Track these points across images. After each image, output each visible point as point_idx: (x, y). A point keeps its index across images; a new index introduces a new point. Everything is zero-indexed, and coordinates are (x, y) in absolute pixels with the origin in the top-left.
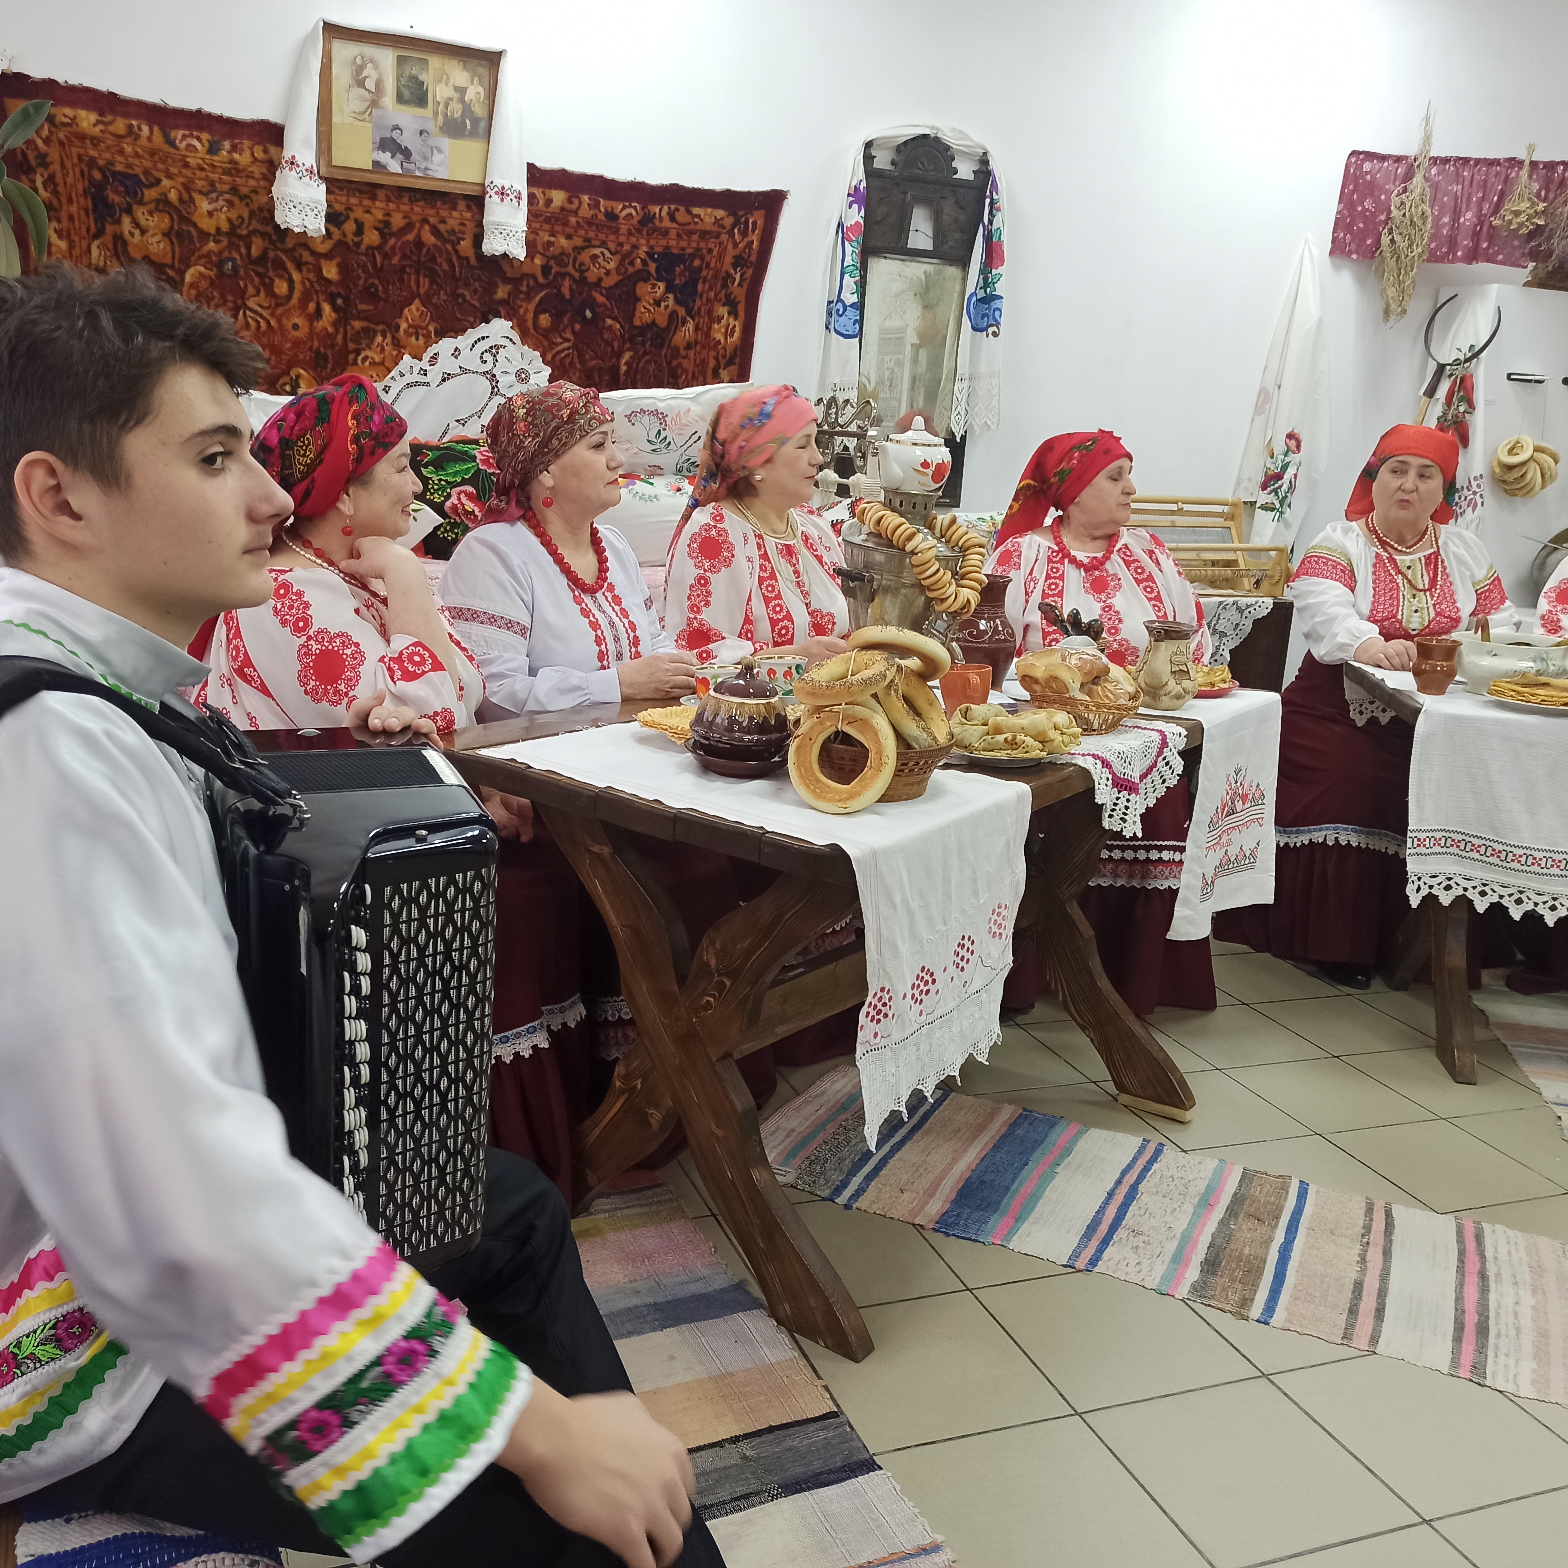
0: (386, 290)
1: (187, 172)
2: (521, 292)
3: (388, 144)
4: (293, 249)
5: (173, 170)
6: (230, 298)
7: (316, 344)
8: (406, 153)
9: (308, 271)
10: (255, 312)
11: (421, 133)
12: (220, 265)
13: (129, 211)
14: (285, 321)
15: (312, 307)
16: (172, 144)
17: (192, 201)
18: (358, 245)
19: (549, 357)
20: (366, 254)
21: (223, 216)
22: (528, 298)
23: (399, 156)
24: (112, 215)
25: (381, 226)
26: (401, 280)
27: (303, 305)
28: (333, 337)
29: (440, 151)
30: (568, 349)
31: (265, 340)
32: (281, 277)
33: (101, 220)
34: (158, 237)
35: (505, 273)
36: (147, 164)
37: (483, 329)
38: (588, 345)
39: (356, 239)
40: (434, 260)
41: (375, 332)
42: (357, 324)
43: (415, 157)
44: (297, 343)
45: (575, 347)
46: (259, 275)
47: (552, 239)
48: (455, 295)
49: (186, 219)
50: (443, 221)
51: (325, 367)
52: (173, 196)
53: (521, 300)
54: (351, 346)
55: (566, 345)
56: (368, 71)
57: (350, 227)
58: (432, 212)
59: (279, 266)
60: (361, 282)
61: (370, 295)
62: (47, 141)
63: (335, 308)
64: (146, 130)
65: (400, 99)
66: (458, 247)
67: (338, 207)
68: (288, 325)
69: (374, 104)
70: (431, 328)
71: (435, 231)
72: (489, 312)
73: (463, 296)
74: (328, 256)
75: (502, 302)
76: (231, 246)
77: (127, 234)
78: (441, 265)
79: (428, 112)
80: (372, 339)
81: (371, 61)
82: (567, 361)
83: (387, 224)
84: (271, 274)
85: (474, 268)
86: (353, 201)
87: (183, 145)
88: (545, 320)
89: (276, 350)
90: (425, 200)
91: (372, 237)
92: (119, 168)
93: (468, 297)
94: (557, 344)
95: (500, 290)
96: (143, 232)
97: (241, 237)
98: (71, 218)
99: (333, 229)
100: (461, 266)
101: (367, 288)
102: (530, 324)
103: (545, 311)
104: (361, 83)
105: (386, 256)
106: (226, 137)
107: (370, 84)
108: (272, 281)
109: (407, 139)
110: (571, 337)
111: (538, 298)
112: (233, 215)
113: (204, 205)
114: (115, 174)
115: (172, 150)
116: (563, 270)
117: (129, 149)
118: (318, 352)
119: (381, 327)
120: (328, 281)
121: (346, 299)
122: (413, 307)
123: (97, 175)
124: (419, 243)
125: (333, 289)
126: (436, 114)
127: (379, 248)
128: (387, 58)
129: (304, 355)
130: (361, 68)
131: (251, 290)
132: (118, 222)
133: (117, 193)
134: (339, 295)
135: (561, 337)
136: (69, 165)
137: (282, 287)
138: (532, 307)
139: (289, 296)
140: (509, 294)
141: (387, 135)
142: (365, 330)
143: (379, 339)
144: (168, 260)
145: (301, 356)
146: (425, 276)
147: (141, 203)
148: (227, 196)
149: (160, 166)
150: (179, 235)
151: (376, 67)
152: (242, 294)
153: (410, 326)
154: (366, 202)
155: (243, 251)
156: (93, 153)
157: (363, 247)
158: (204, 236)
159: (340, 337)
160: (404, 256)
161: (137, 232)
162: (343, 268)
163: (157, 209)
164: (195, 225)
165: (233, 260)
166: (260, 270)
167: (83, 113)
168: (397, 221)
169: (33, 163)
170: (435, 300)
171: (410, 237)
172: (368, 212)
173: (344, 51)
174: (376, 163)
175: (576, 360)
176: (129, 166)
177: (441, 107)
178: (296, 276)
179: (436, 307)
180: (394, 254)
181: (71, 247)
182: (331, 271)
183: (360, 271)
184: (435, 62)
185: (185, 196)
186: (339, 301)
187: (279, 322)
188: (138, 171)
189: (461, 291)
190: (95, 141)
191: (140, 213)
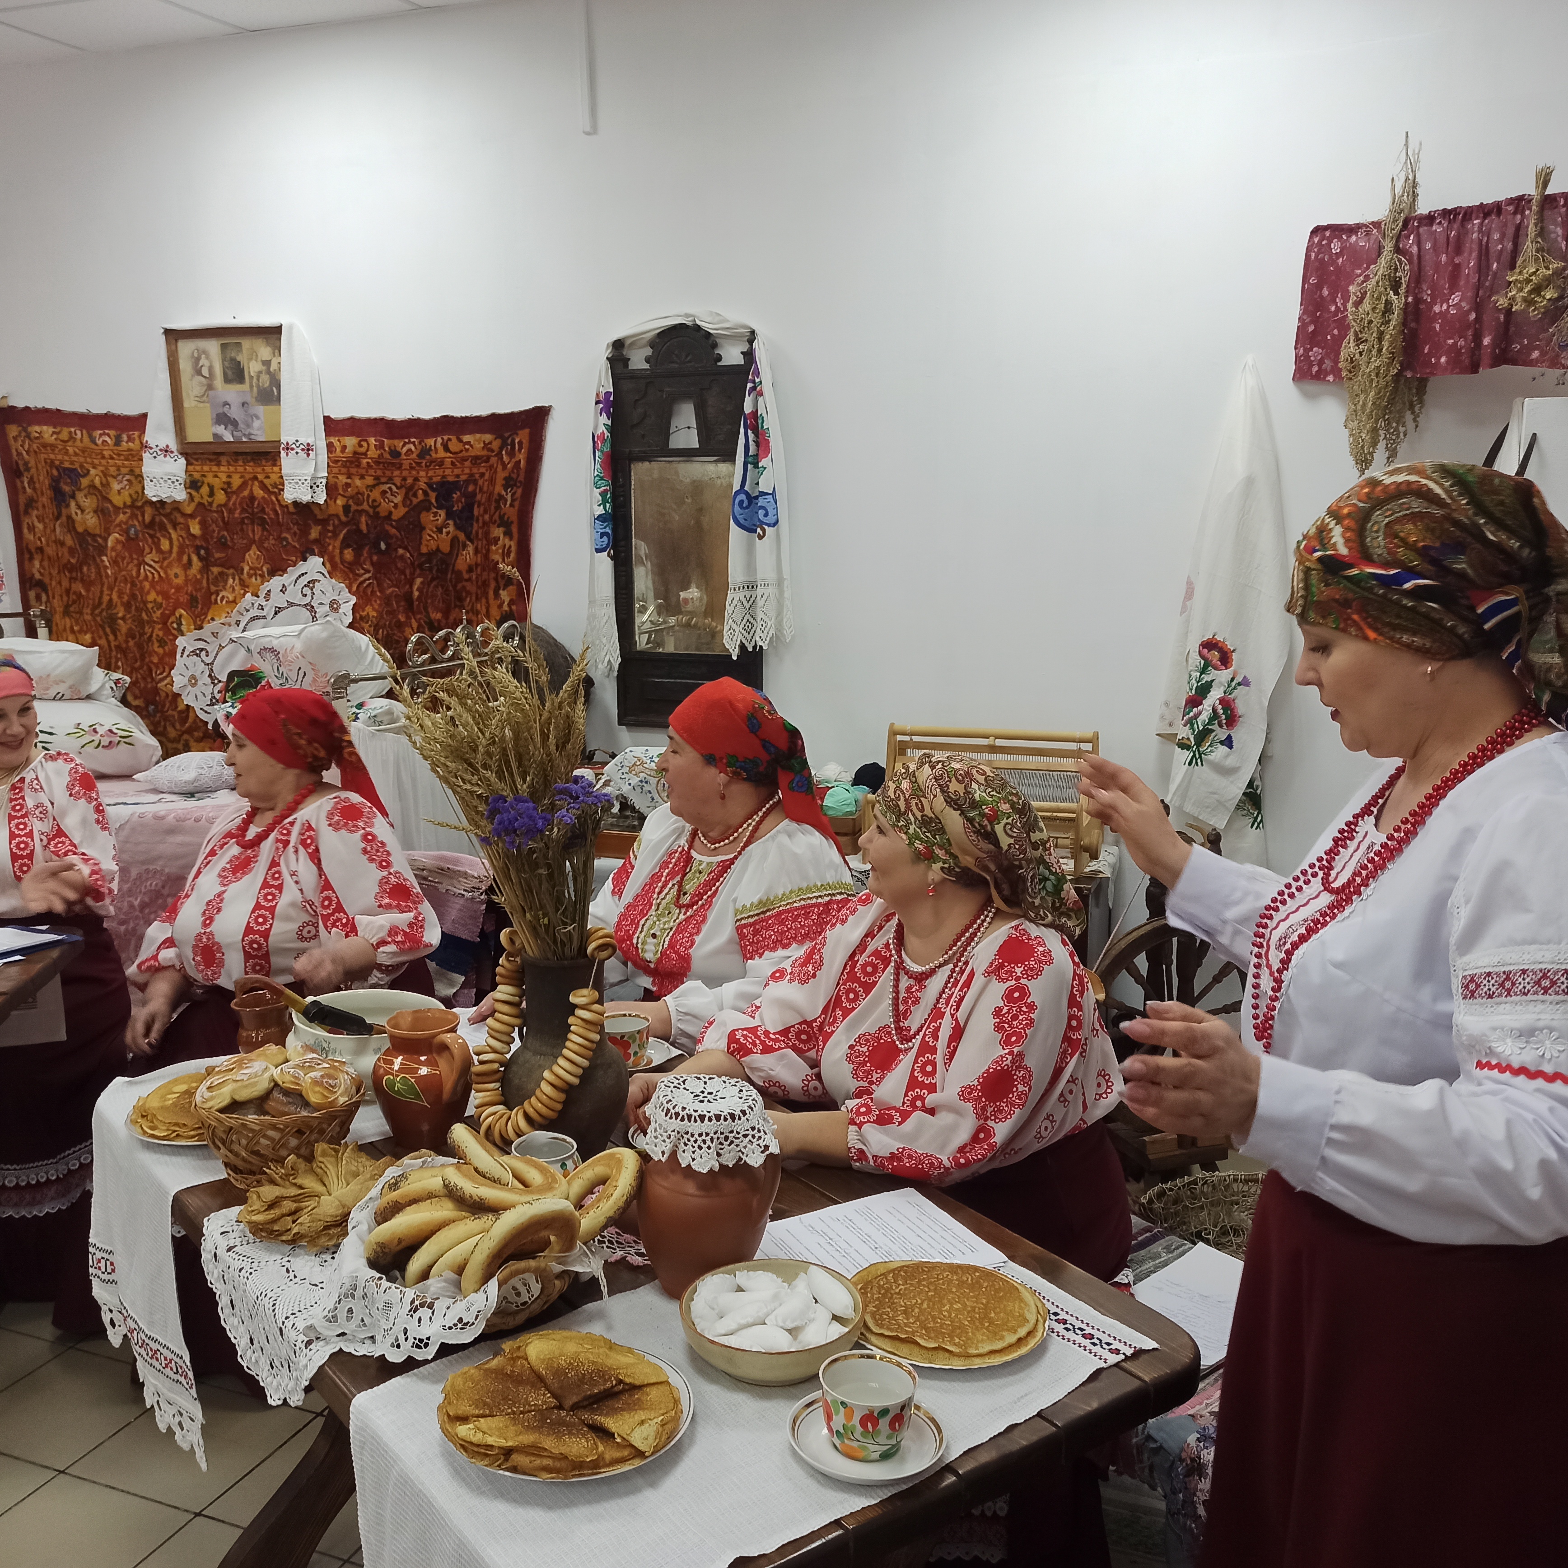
0: (232, 539)
1: (104, 462)
2: (329, 531)
3: (223, 419)
4: (171, 513)
5: (96, 462)
6: (135, 556)
7: (190, 588)
8: (234, 423)
9: (181, 529)
10: (151, 566)
11: (243, 404)
12: (127, 532)
13: (73, 496)
14: (169, 572)
15: (185, 558)
16: (93, 441)
17: (108, 484)
18: (211, 504)
19: (354, 589)
20: (217, 512)
21: (127, 493)
22: (335, 535)
23: (230, 427)
24: (64, 501)
25: (225, 486)
26: (242, 530)
27: (179, 558)
28: (199, 582)
29: (258, 418)
30: (369, 579)
31: (158, 588)
32: (164, 536)
33: (59, 506)
34: (92, 514)
35: (315, 516)
36: (82, 459)
37: (302, 567)
38: (385, 574)
39: (210, 500)
40: (263, 510)
41: (227, 575)
42: (215, 570)
43: (241, 426)
44: (178, 589)
45: (374, 577)
46: (152, 536)
47: (349, 481)
48: (280, 539)
49: (107, 499)
50: (268, 477)
51: (196, 607)
52: (97, 481)
53: (330, 538)
54: (213, 589)
55: (367, 576)
56: (203, 361)
57: (205, 490)
58: (259, 470)
59: (163, 527)
60: (215, 535)
61: (223, 545)
62: (28, 452)
63: (201, 558)
64: (78, 432)
65: (227, 380)
66: (280, 497)
67: (196, 475)
68: (171, 573)
69: (210, 387)
70: (265, 569)
71: (263, 487)
72: (306, 552)
73: (286, 539)
74: (192, 516)
75: (316, 541)
76: (133, 516)
77: (74, 516)
78: (268, 515)
79: (246, 387)
80: (226, 582)
81: (204, 352)
82: (369, 591)
83: (229, 484)
84: (158, 535)
85: (293, 513)
86: (206, 468)
87: (99, 442)
88: (349, 554)
89: (166, 595)
90: (253, 460)
91: (221, 497)
92: (67, 465)
93: (290, 540)
94: (361, 575)
95: (313, 531)
96: (83, 511)
97: (138, 508)
98: (44, 506)
99: (194, 493)
100: (283, 512)
101: (219, 539)
102: (337, 559)
103: (348, 546)
104: (199, 372)
105: (231, 511)
106: (123, 430)
107: (205, 372)
108: (159, 540)
109: (235, 413)
110: (371, 569)
111: (342, 536)
112: (132, 492)
113: (116, 486)
114: (65, 469)
115: (94, 447)
116: (360, 508)
117: (71, 450)
118: (192, 596)
119: (231, 571)
120: (193, 535)
121: (207, 550)
122: (251, 552)
123: (55, 472)
124: (252, 498)
125: (198, 543)
126: (251, 386)
127: (225, 505)
128: (212, 346)
129: (184, 599)
130: (198, 359)
131: (147, 550)
132: (68, 506)
133: (66, 484)
134: (202, 547)
135: (363, 569)
136: (40, 466)
137: (165, 545)
138: (338, 544)
139: (171, 551)
140: (320, 533)
141: (220, 411)
142: (221, 574)
143: (231, 581)
144: (97, 531)
145: (181, 599)
146: (258, 525)
147: (80, 490)
148: (127, 477)
149: (89, 460)
150: (102, 511)
151: (207, 358)
152: (141, 553)
153: (251, 568)
154: (215, 468)
155: (140, 518)
156: (52, 456)
157: (215, 505)
158: (117, 509)
159: (205, 581)
160: (244, 510)
161: (79, 512)
162: (203, 524)
163: (89, 493)
164: (110, 502)
165: (134, 526)
166: (151, 532)
167: (45, 428)
168: (236, 481)
169: (22, 469)
170: (266, 545)
171: (246, 493)
172: (216, 476)
173: (185, 348)
174: (215, 435)
175: (376, 589)
176: (72, 463)
177: (255, 380)
178: (174, 536)
179: (267, 550)
180: (236, 509)
181: (45, 528)
182: (195, 529)
183: (214, 526)
184: (246, 343)
185: (104, 481)
186: (202, 552)
187: (166, 573)
188: (77, 466)
189: (284, 535)
190: (53, 446)
191: (80, 496)
